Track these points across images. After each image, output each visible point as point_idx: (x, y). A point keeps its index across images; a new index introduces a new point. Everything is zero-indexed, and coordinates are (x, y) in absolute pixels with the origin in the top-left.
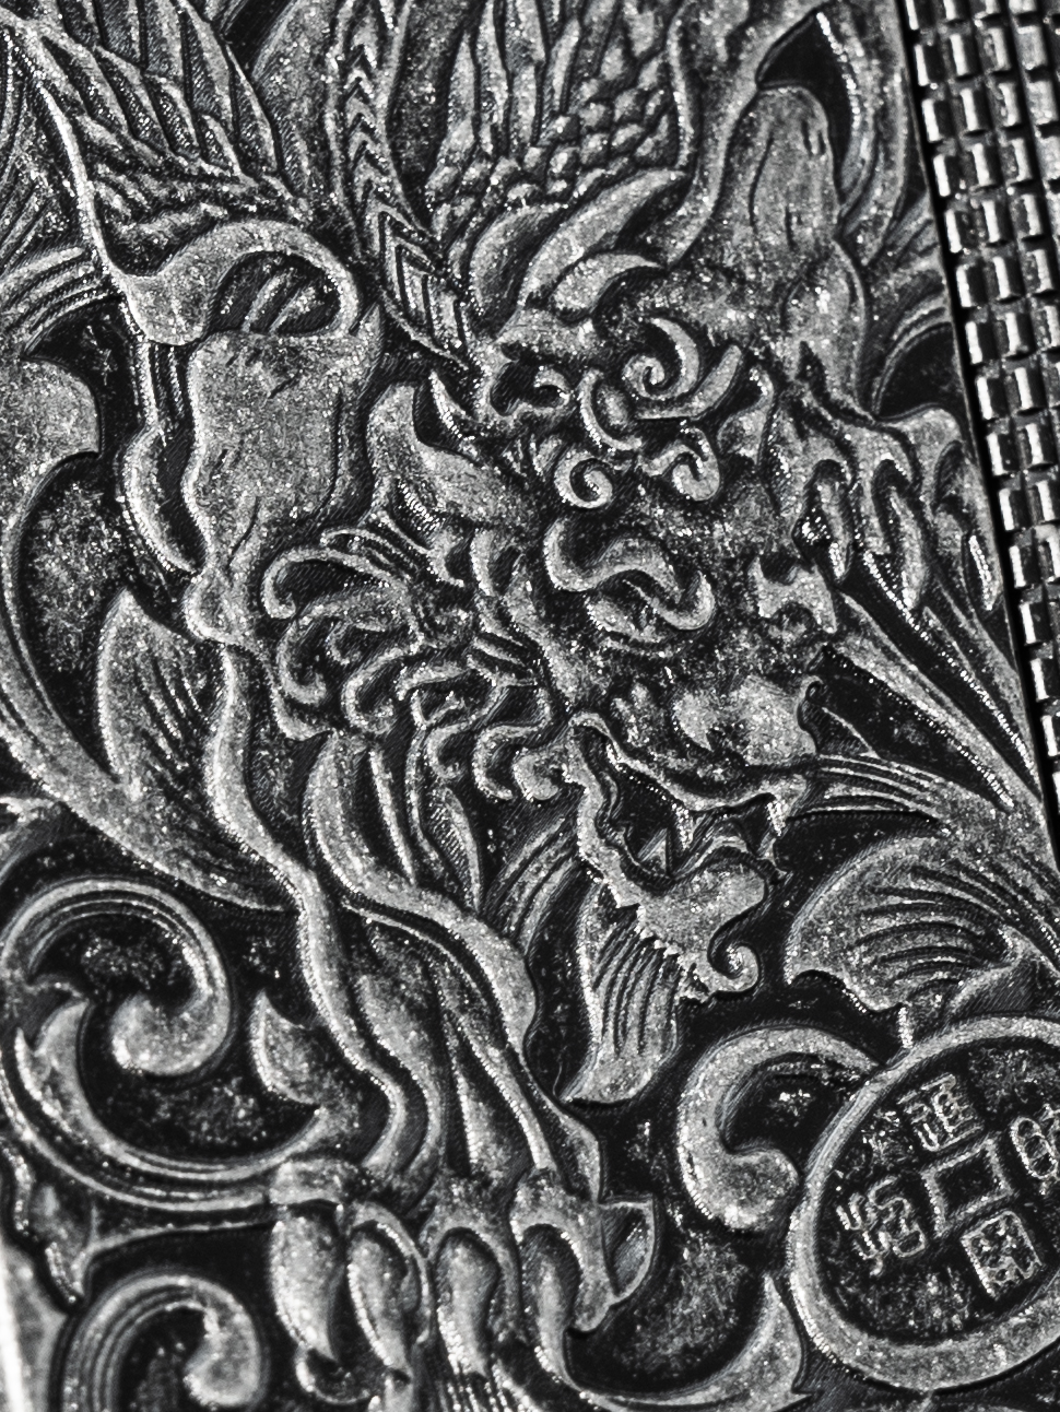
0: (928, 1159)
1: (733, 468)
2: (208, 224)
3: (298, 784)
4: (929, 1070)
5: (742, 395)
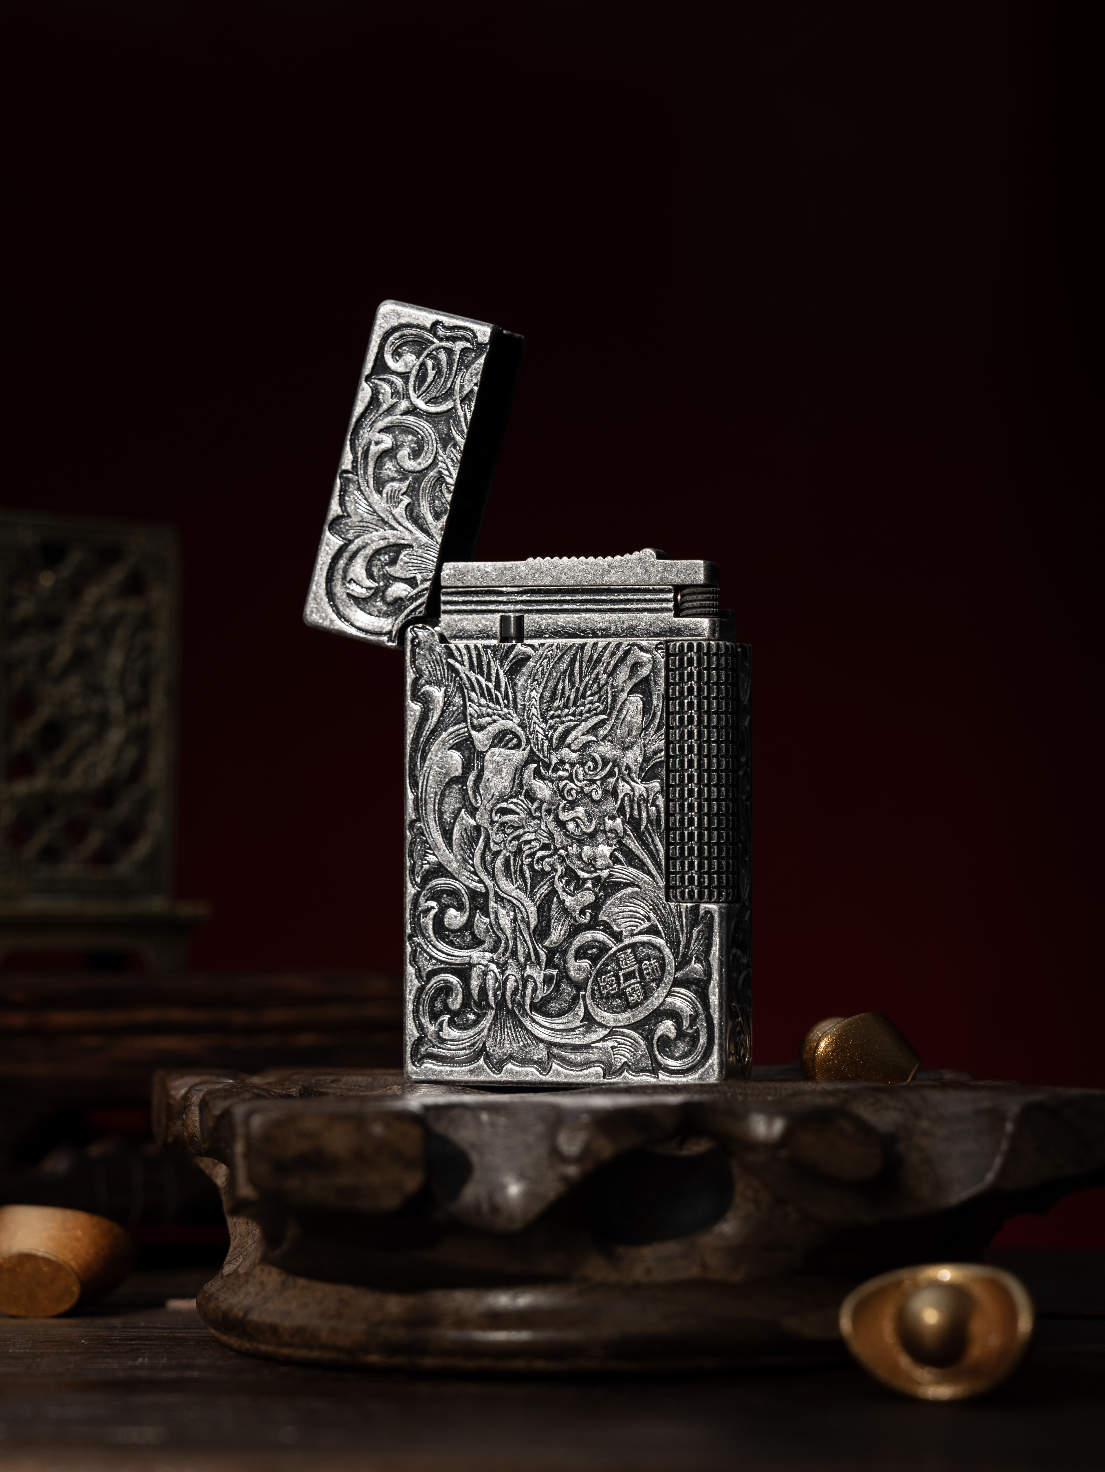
0: (621, 969)
1: (605, 792)
2: (495, 721)
3: (493, 862)
4: (626, 947)
5: (611, 774)
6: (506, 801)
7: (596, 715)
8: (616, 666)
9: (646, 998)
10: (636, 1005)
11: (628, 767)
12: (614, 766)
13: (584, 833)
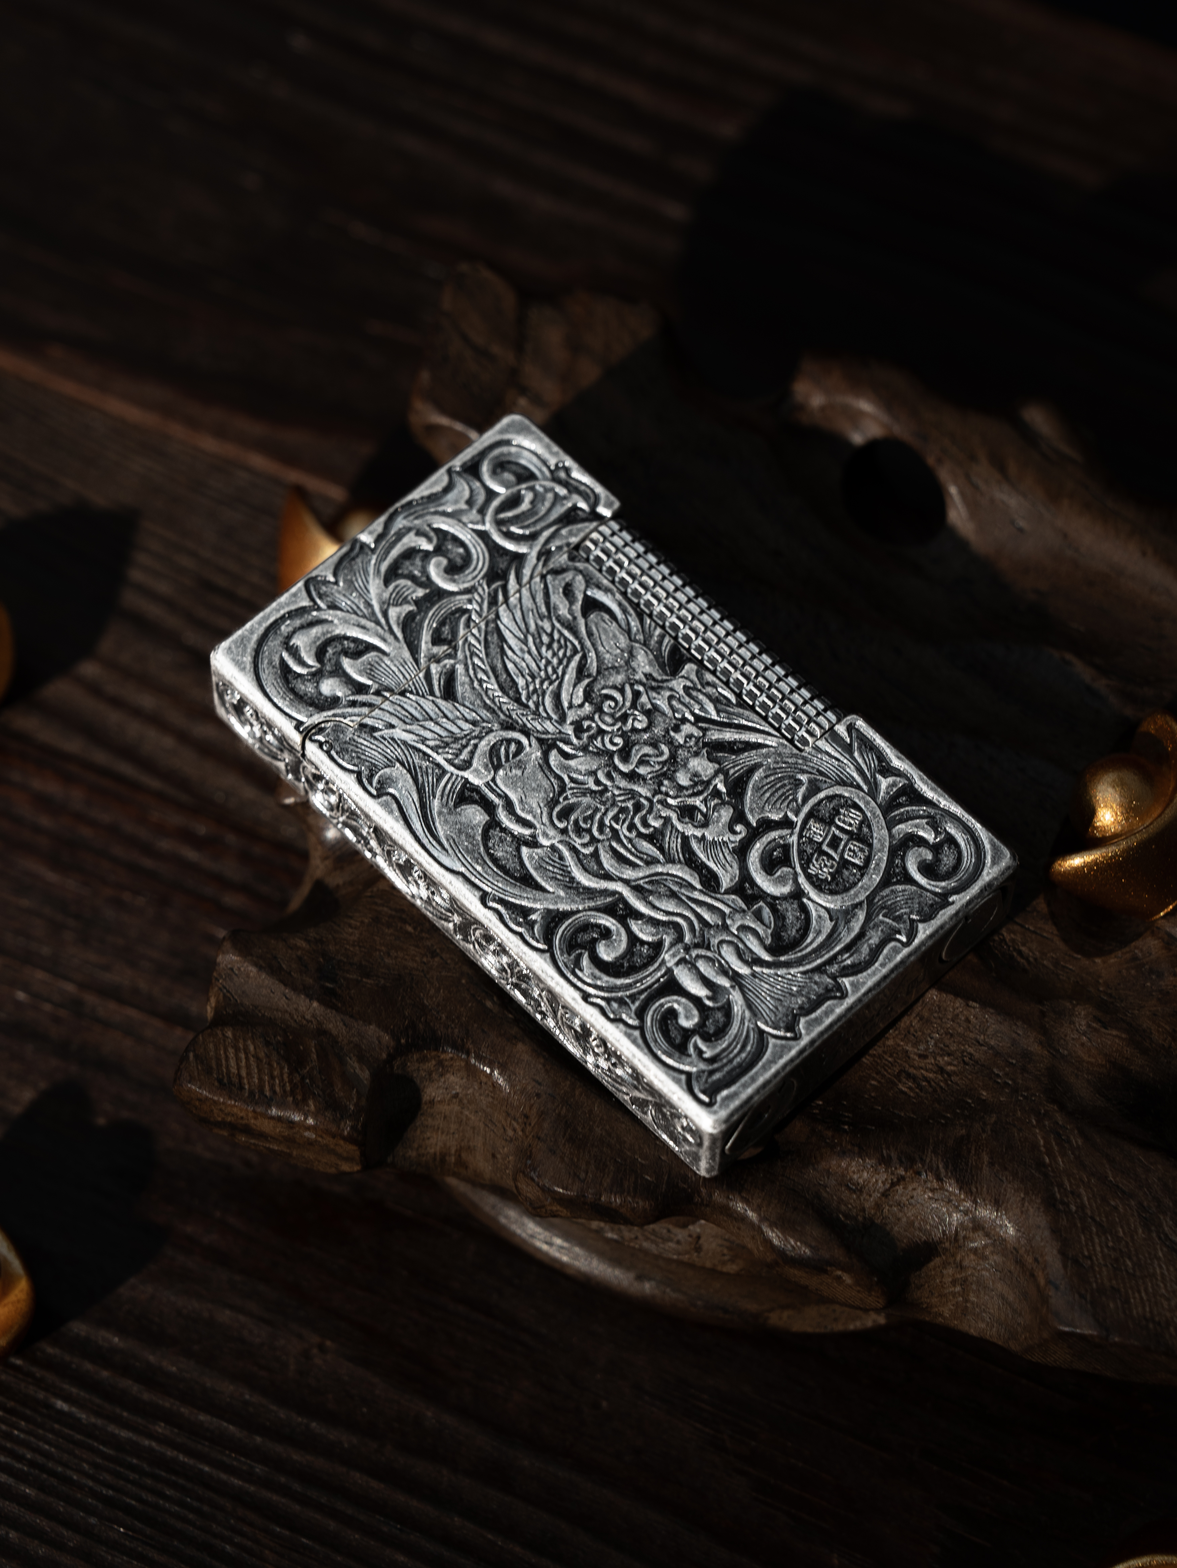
1: (648, 714)
3: (599, 863)
5: (637, 694)
6: (558, 802)
7: (569, 660)
8: (548, 604)
9: (870, 846)
10: (868, 860)
11: (648, 676)
12: (632, 685)
13: (664, 763)
